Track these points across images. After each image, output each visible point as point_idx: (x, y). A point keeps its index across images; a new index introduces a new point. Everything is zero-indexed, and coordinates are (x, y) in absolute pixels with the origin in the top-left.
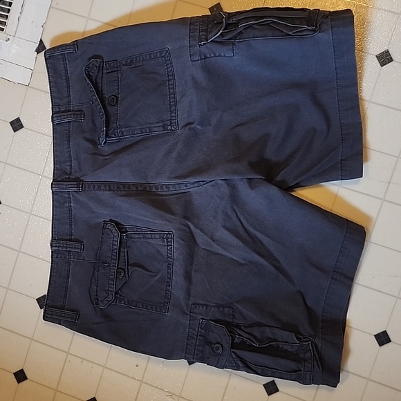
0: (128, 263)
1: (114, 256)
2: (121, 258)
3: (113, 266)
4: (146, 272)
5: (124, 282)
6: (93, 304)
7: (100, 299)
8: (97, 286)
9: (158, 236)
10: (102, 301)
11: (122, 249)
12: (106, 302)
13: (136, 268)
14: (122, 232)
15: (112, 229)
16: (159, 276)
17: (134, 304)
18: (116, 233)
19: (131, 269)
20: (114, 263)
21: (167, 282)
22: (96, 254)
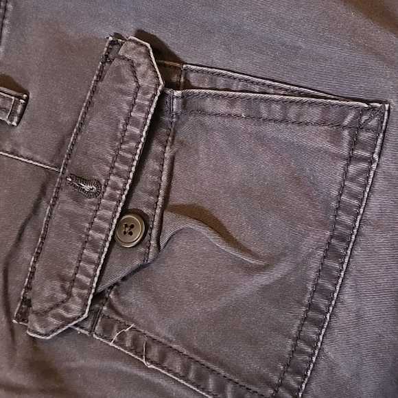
0: (166, 199)
1: (125, 161)
2: (147, 177)
3: (112, 198)
4: (224, 247)
5: (137, 262)
6: (8, 313)
7: (36, 306)
8: (38, 255)
9: (315, 114)
10: (42, 314)
11: (156, 148)
12: (56, 322)
13: (193, 225)
14: (169, 84)
15: (137, 59)
16: (277, 273)
17: (155, 352)
18: (149, 78)
19: (173, 223)
20: (115, 187)
21: (311, 306)
22: (62, 143)
